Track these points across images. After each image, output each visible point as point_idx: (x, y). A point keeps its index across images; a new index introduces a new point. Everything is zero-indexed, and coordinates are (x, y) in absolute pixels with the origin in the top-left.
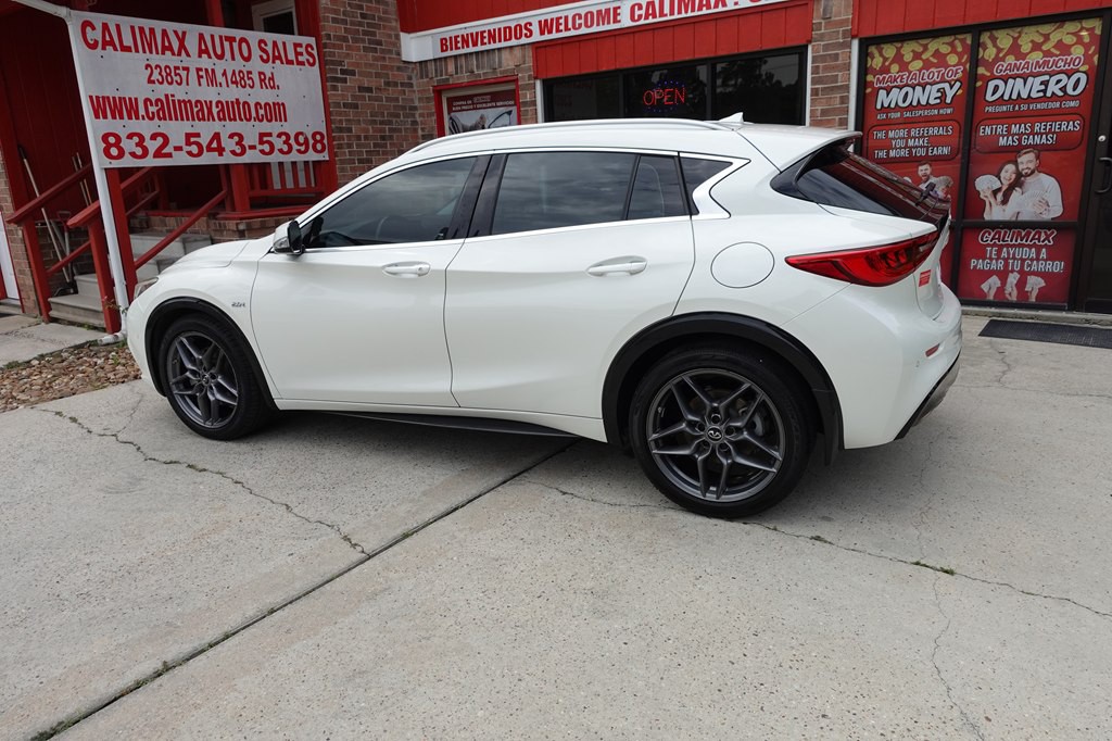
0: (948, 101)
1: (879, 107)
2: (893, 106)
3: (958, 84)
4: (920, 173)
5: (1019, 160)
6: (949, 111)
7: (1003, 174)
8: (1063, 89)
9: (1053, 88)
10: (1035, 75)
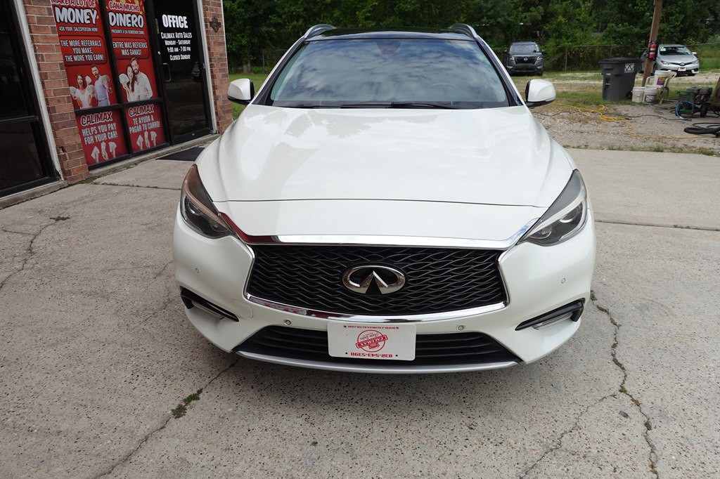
0: (94, 23)
1: (58, 21)
2: (66, 21)
3: (95, 12)
4: (94, 73)
5: (132, 64)
6: (96, 29)
7: (128, 73)
8: (137, 23)
9: (134, 23)
10: (127, 13)
